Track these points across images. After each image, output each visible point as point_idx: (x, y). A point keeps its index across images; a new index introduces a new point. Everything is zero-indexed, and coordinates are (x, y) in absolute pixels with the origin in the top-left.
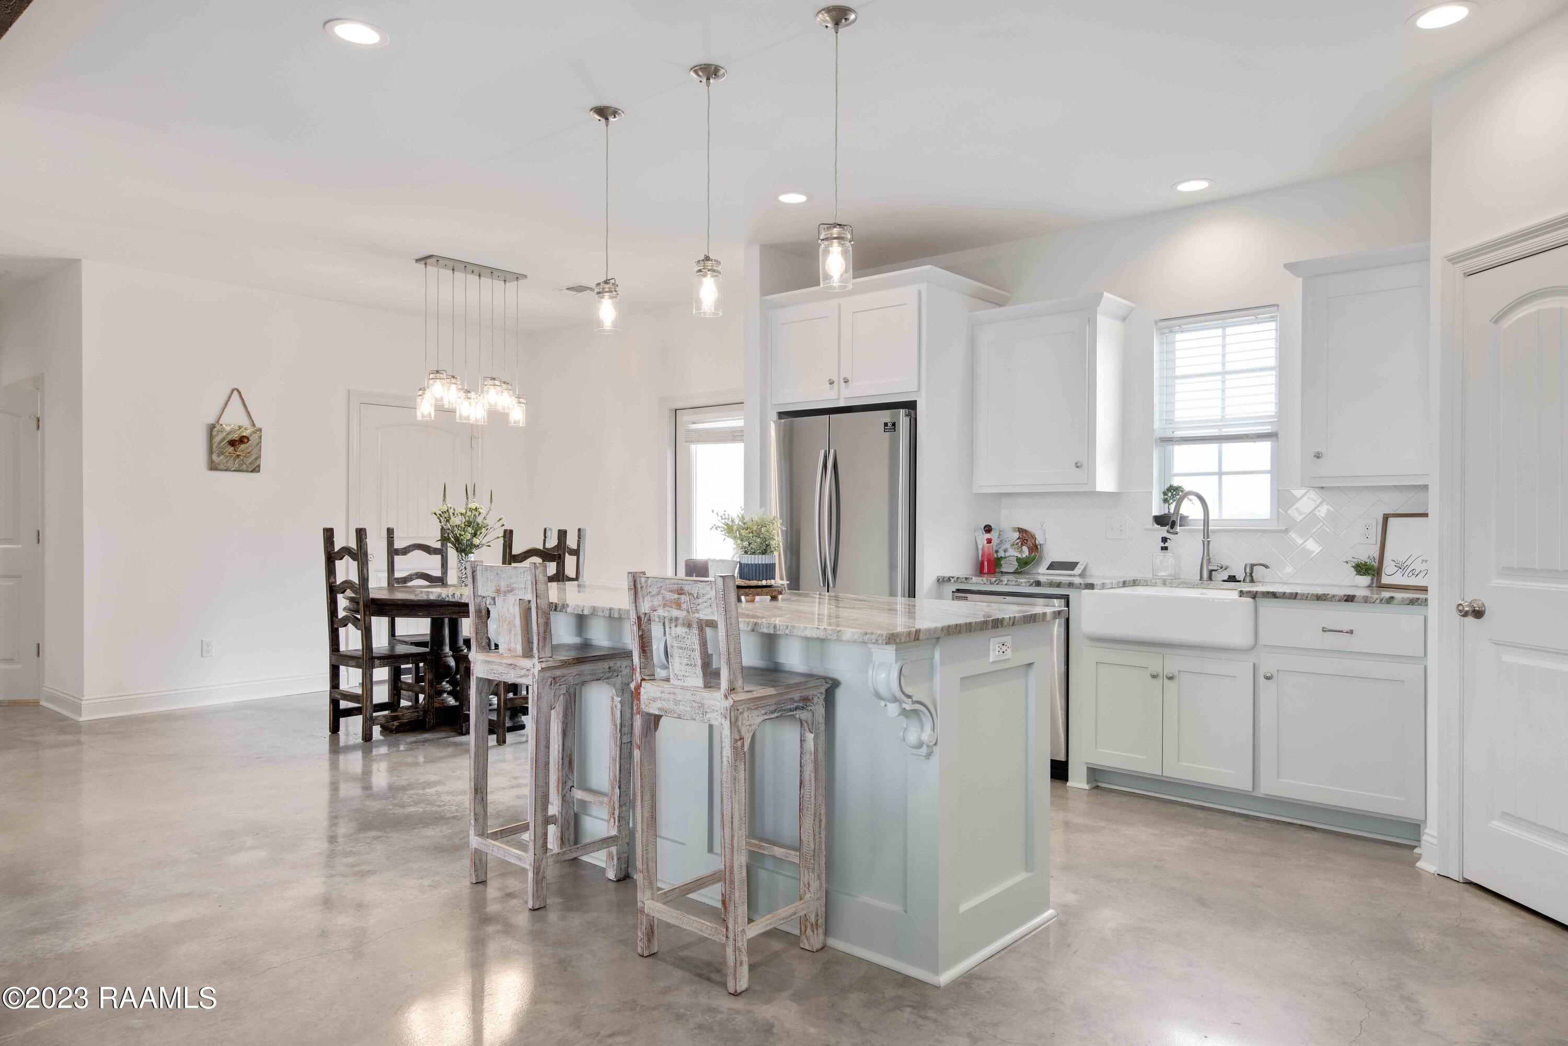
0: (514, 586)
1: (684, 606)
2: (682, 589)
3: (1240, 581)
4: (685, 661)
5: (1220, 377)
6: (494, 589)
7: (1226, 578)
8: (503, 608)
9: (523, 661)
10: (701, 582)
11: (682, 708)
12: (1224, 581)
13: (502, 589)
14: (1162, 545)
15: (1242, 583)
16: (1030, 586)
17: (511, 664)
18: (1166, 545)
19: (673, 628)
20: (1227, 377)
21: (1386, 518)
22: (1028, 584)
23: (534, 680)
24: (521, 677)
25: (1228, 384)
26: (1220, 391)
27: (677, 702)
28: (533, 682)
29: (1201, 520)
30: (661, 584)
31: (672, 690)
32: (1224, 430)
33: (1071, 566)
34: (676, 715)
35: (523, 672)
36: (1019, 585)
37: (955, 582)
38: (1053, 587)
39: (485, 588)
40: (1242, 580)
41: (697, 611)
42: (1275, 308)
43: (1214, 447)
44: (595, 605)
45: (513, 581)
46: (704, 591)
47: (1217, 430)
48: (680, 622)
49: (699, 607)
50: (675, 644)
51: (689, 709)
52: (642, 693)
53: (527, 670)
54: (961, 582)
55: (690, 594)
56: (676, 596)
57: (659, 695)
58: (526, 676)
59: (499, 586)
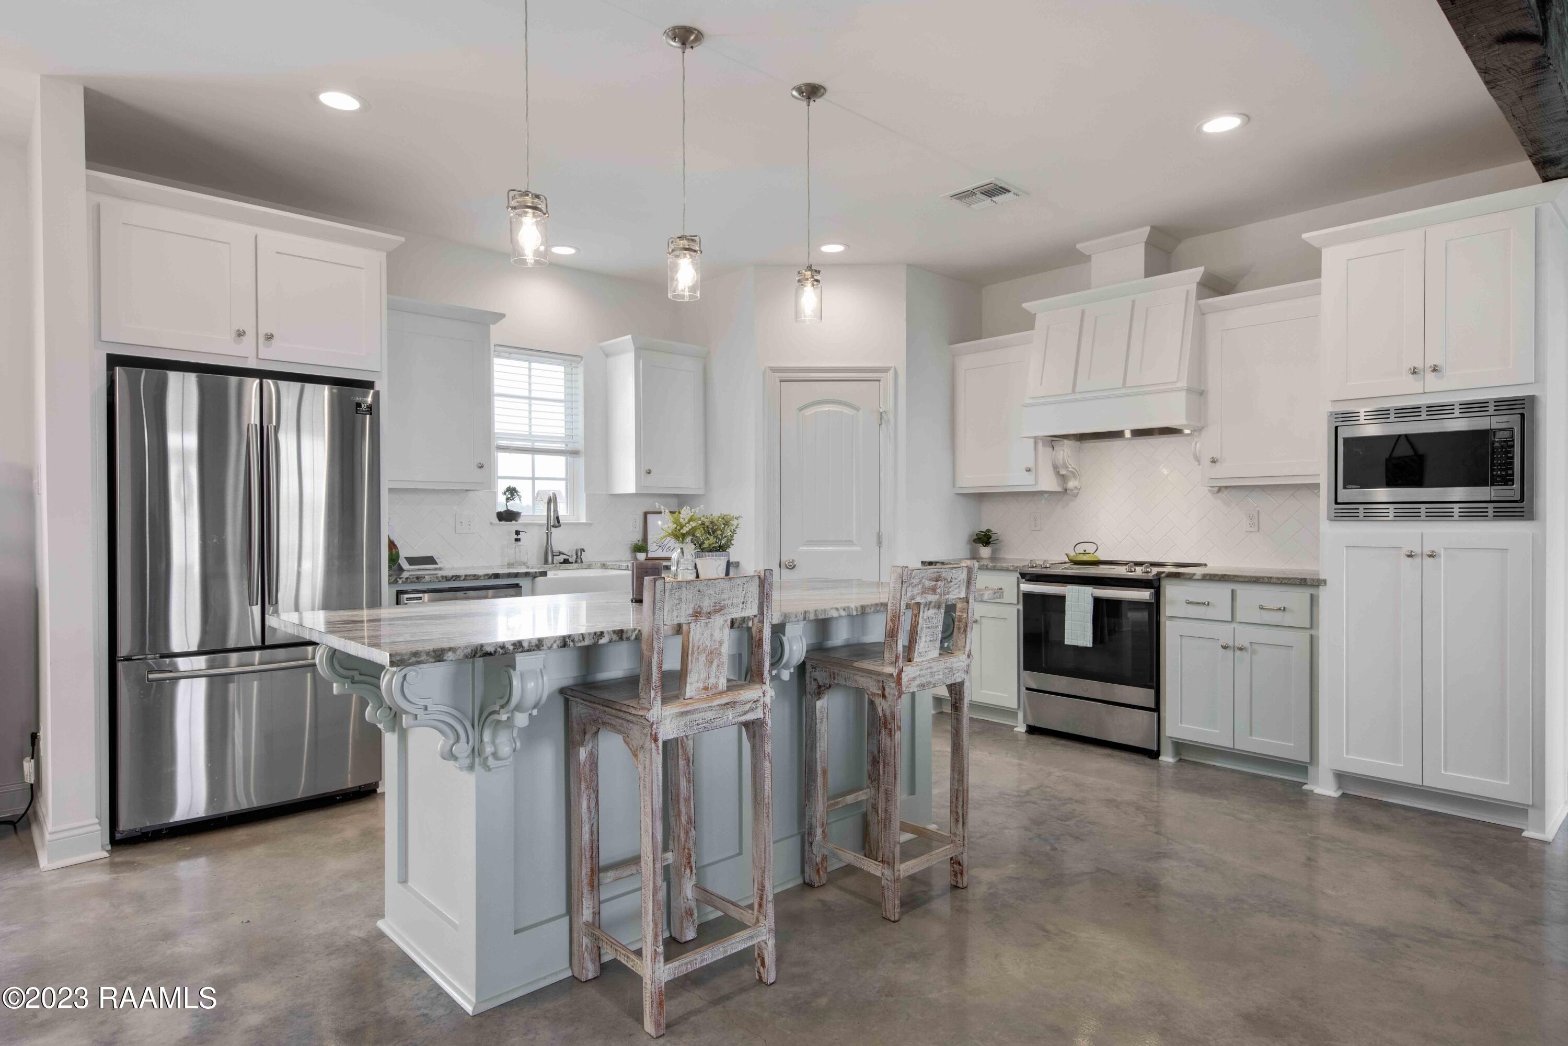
0: (723, 603)
1: (938, 591)
2: (940, 576)
3: (572, 563)
4: (929, 638)
5: (527, 401)
6: (691, 611)
7: (562, 561)
8: (703, 634)
9: (746, 693)
10: (956, 568)
11: (936, 677)
12: (561, 563)
13: (705, 610)
14: (516, 537)
15: (574, 564)
16: (489, 578)
17: (726, 703)
18: (519, 537)
19: (926, 613)
20: (533, 402)
21: (646, 514)
22: (486, 577)
23: (766, 711)
24: (746, 713)
25: (534, 408)
26: (528, 412)
27: (932, 674)
28: (764, 713)
29: (545, 516)
30: (923, 575)
31: (929, 665)
32: (535, 444)
33: (430, 560)
34: (931, 686)
35: (748, 706)
36: (477, 579)
37: (403, 583)
38: (512, 577)
39: (675, 614)
40: (574, 561)
41: (948, 593)
42: (580, 359)
43: (527, 457)
44: (786, 612)
45: (725, 596)
46: (956, 576)
47: (530, 444)
48: (933, 604)
49: (950, 590)
50: (925, 626)
51: (941, 676)
52: (903, 678)
53: (755, 702)
54: (412, 582)
55: (946, 579)
56: (934, 583)
57: (918, 673)
58: (752, 710)
59: (699, 607)
